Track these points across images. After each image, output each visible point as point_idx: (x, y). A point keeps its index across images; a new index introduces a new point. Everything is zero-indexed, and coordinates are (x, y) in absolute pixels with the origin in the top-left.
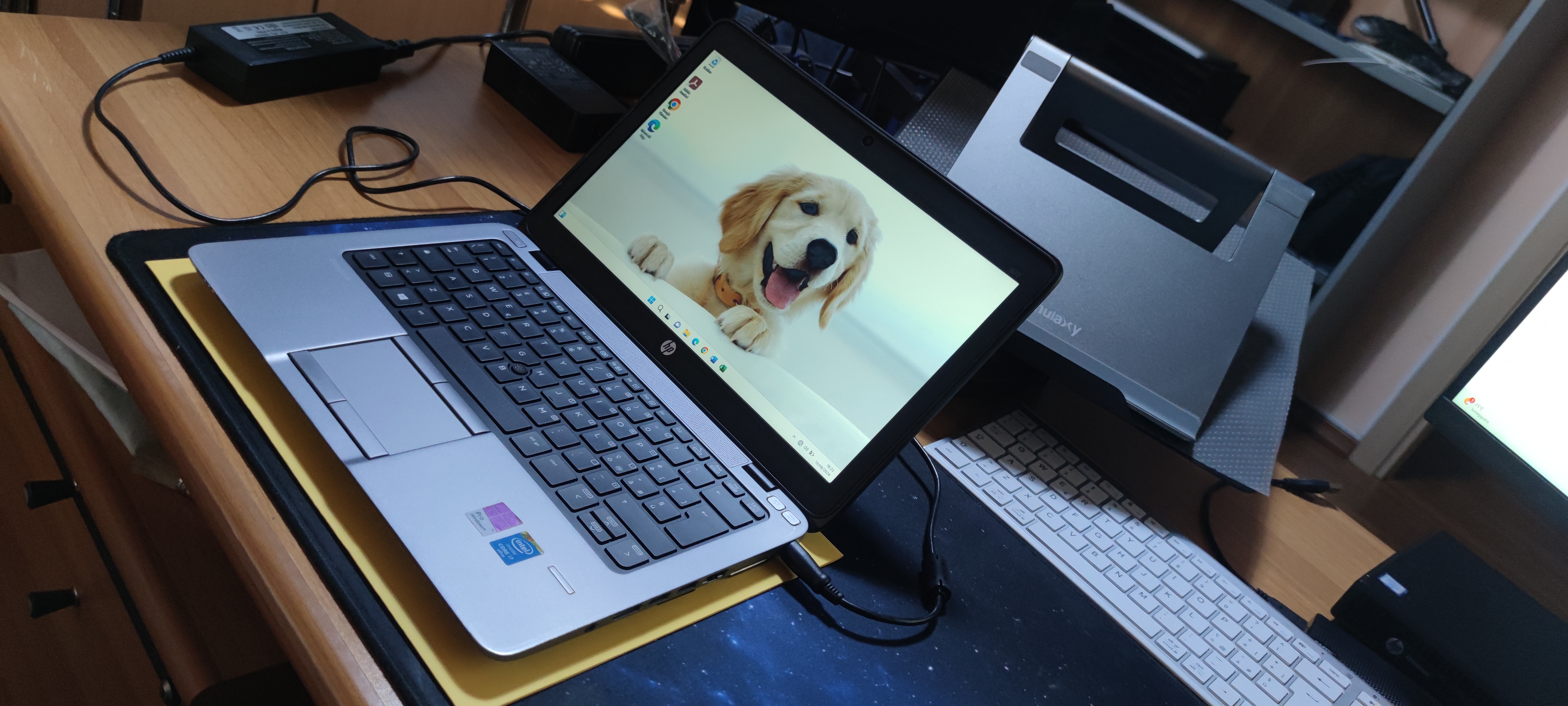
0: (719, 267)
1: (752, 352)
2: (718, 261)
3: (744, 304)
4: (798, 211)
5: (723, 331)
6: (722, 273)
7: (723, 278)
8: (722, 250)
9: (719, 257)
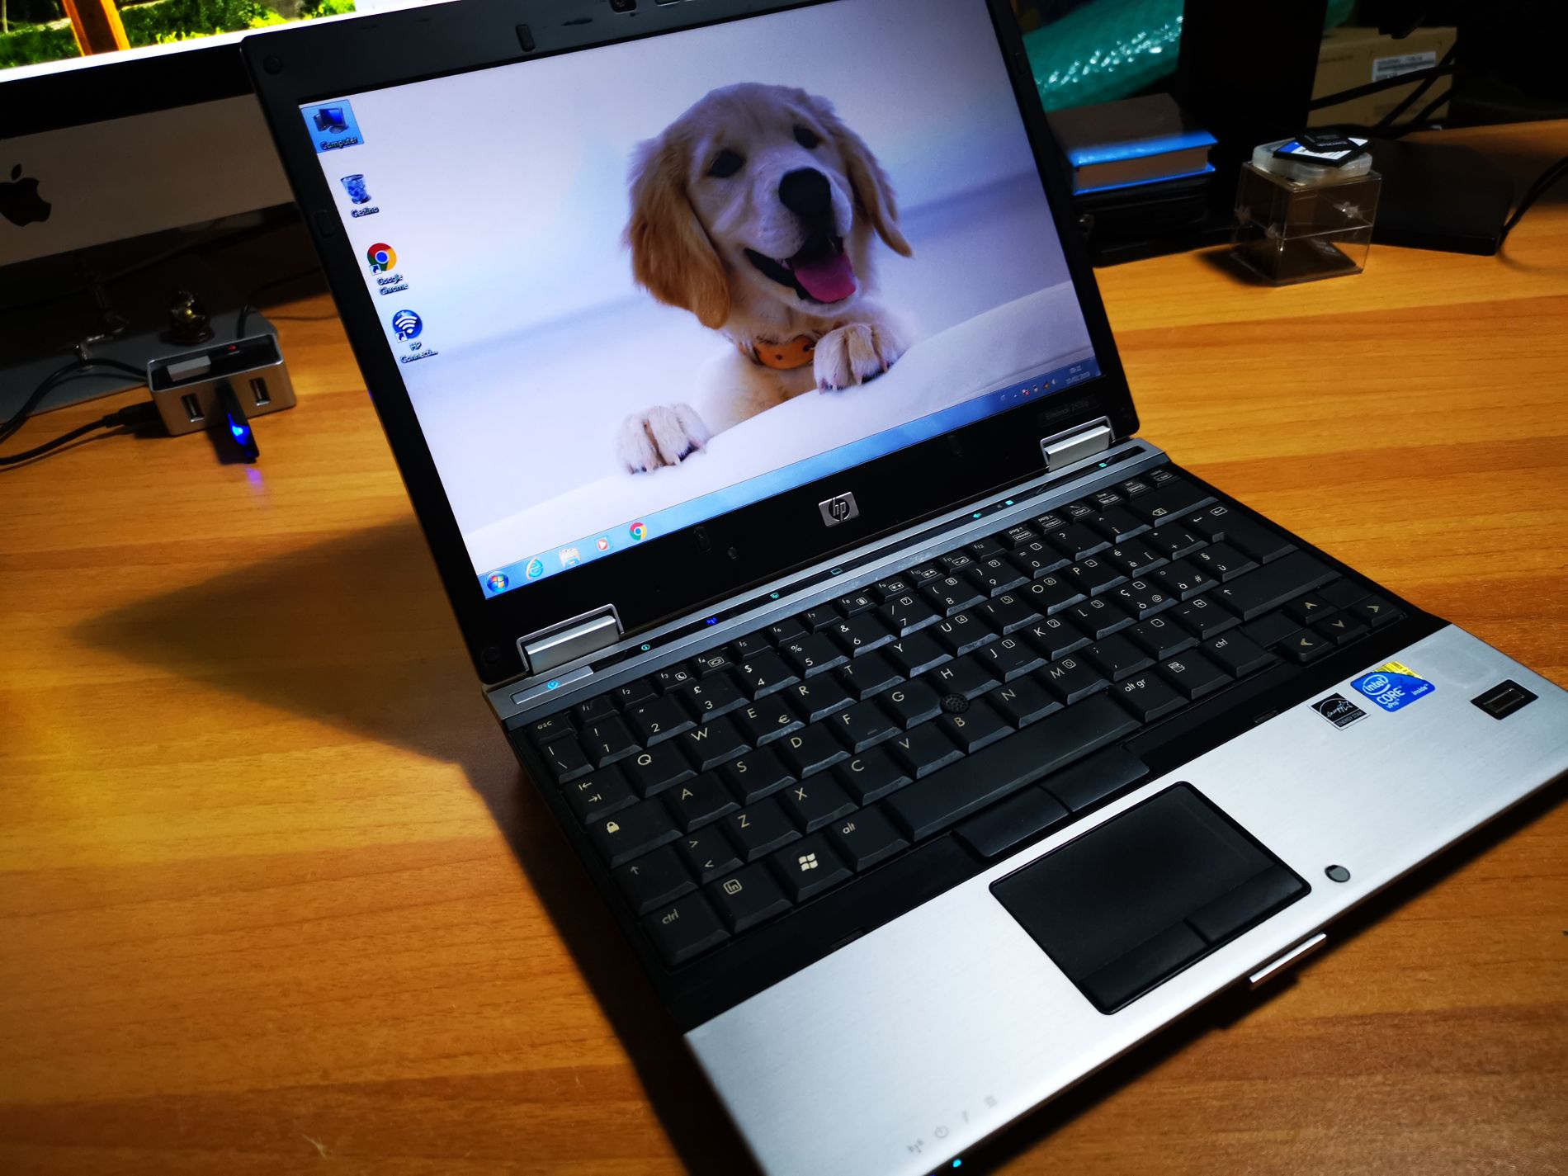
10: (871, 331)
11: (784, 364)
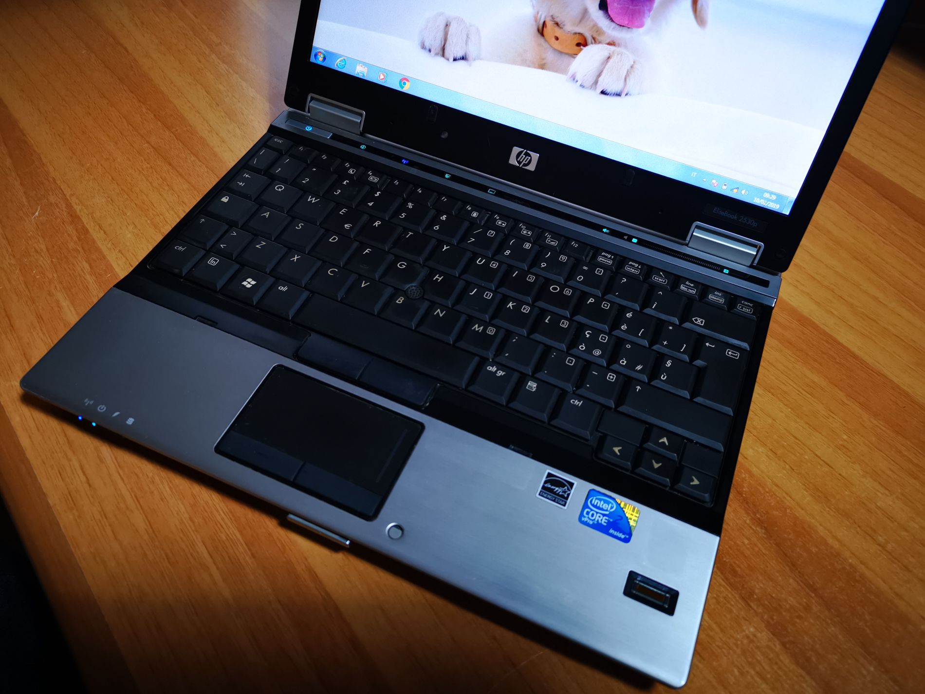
10: (632, 63)
11: (556, 45)
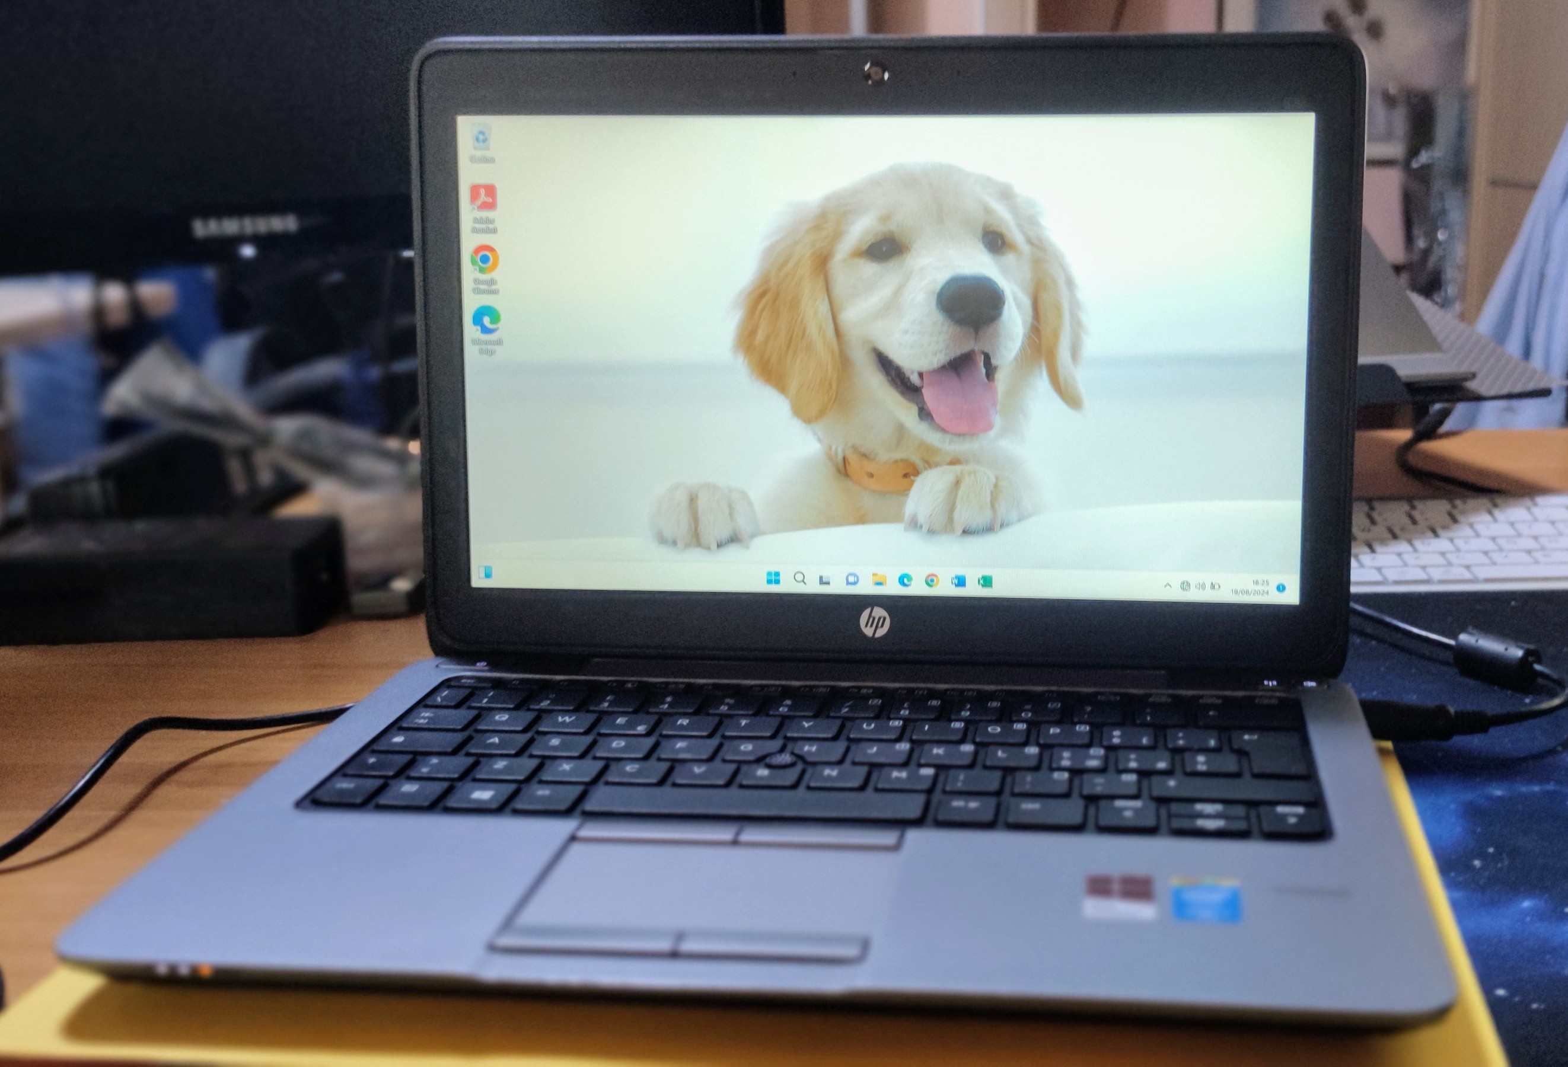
0: (830, 448)
1: (1008, 525)
2: (820, 440)
3: (926, 469)
4: (869, 269)
5: (931, 532)
6: (844, 451)
7: (853, 459)
8: (808, 420)
9: (815, 433)
